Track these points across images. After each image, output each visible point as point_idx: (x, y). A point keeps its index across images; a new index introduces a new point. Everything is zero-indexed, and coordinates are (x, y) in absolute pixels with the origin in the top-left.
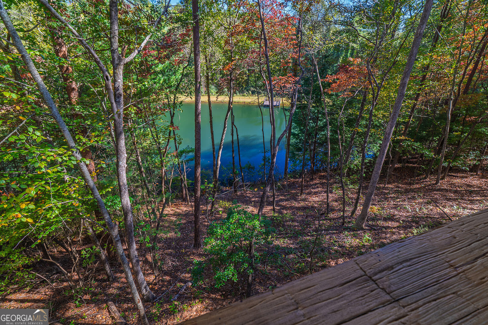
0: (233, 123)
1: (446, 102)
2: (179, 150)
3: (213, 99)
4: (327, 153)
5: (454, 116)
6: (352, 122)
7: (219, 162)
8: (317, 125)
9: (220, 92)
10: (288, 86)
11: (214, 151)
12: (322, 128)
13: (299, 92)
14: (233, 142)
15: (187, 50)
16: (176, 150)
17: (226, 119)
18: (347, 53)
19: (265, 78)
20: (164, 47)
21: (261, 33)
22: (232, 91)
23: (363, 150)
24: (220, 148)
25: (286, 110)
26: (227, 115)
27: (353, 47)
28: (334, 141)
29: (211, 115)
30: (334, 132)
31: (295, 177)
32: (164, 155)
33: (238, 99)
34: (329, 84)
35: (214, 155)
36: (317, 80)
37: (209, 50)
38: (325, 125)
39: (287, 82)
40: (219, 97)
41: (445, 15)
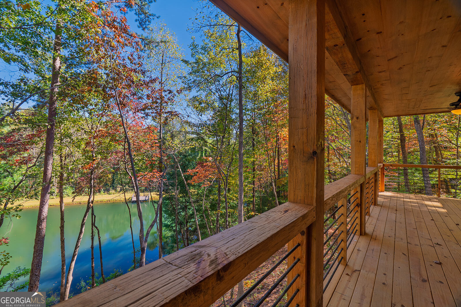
0: (93, 224)
3: (67, 201)
5: (278, 193)
6: (214, 206)
7: (71, 278)
8: (186, 214)
9: (78, 191)
10: (154, 180)
11: (63, 265)
12: (192, 216)
13: (165, 185)
14: (92, 247)
15: (35, 151)
17: (84, 220)
18: (203, 153)
19: (130, 175)
22: (93, 190)
24: (72, 260)
25: (155, 202)
26: (85, 216)
27: (205, 149)
29: (62, 219)
33: (101, 197)
34: (191, 177)
35: (63, 273)
39: (153, 177)
40: (76, 198)
41: (254, 132)
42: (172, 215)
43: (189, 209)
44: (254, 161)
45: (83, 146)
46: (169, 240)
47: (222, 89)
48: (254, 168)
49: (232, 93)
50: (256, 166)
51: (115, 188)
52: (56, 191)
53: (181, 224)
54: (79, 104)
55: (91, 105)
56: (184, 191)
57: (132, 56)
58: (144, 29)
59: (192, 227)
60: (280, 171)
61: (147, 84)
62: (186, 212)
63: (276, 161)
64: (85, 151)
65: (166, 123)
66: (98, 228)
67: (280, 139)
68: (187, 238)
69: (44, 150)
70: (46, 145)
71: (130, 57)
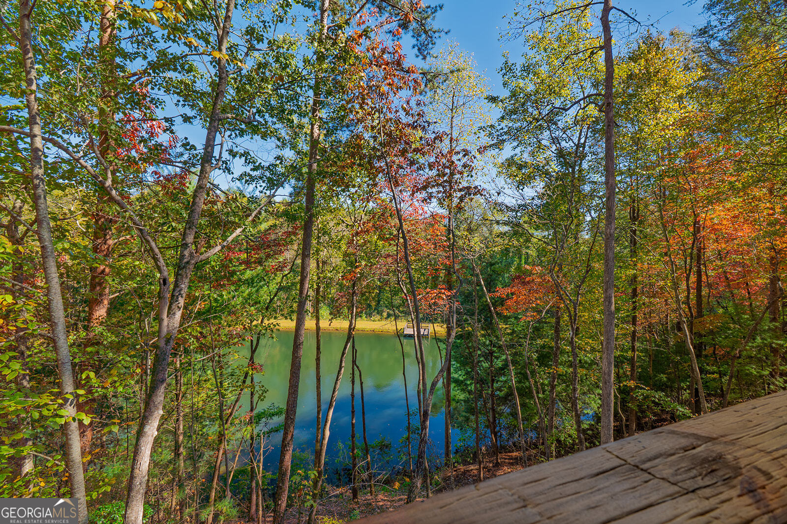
0: (354, 362)
1: (679, 327)
2: (255, 412)
3: (324, 324)
4: (517, 414)
5: (699, 348)
6: (546, 357)
7: (327, 433)
8: (492, 366)
9: (336, 313)
10: (441, 302)
11: (318, 413)
12: (501, 371)
13: (459, 313)
14: (353, 395)
15: (289, 254)
16: (252, 410)
17: (343, 354)
19: (405, 292)
20: (257, 249)
21: (398, 231)
22: (355, 312)
23: (574, 405)
24: (331, 405)
25: (441, 341)
26: (345, 348)
28: (525, 393)
29: (319, 348)
30: (523, 376)
31: (465, 463)
32: (227, 420)
33: (363, 324)
34: (502, 302)
35: (318, 423)
36: (484, 295)
37: (324, 254)
38: (505, 366)
39: (439, 297)
40: (334, 321)
41: (635, 217)
42: (467, 364)
43: (497, 358)
44: (635, 277)
45: (344, 248)
46: (462, 407)
47: (564, 136)
48: (635, 290)
49: (585, 141)
50: (639, 287)
51: (380, 313)
52: (311, 310)
53: (482, 382)
54: (339, 186)
55: (354, 186)
56: (489, 325)
57: (408, 103)
58: (424, 58)
59: (501, 391)
60: (704, 300)
61: (431, 144)
62: (491, 363)
63: (693, 278)
64: (346, 255)
65: (460, 209)
66: (360, 368)
67: (704, 228)
68: (493, 410)
69: (300, 252)
70: (303, 245)
71: (405, 105)
